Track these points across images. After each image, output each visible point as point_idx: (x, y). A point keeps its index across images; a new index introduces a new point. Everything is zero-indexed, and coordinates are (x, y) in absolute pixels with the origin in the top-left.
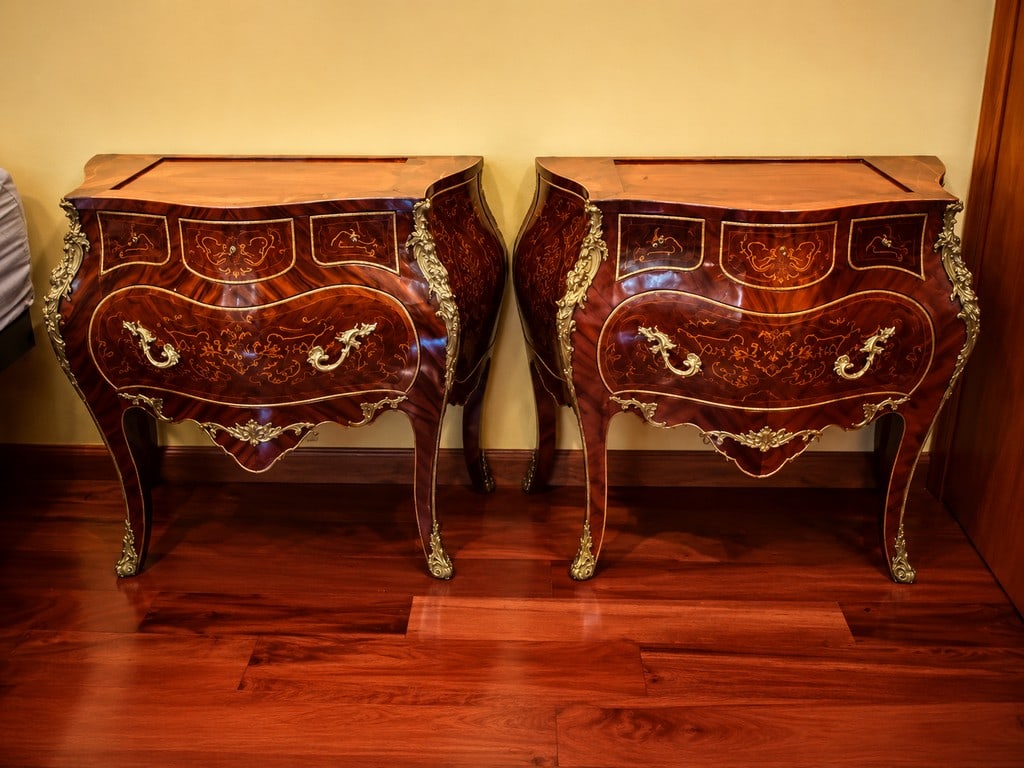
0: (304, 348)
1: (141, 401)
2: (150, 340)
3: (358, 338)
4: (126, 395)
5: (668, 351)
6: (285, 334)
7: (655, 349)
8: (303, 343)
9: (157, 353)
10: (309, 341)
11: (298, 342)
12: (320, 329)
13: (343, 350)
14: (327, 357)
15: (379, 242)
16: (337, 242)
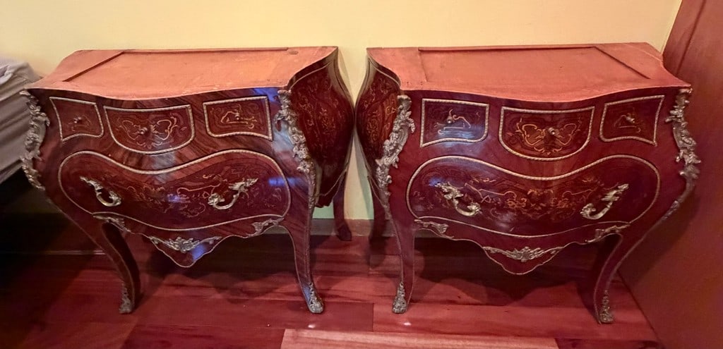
0: (206, 195)
1: (110, 220)
2: (99, 188)
3: (245, 187)
4: (100, 218)
5: (457, 198)
6: (189, 187)
7: (450, 196)
8: (205, 192)
9: (106, 197)
10: (209, 190)
11: (201, 192)
12: (215, 183)
13: (234, 196)
14: (223, 200)
15: (257, 118)
16: (226, 119)
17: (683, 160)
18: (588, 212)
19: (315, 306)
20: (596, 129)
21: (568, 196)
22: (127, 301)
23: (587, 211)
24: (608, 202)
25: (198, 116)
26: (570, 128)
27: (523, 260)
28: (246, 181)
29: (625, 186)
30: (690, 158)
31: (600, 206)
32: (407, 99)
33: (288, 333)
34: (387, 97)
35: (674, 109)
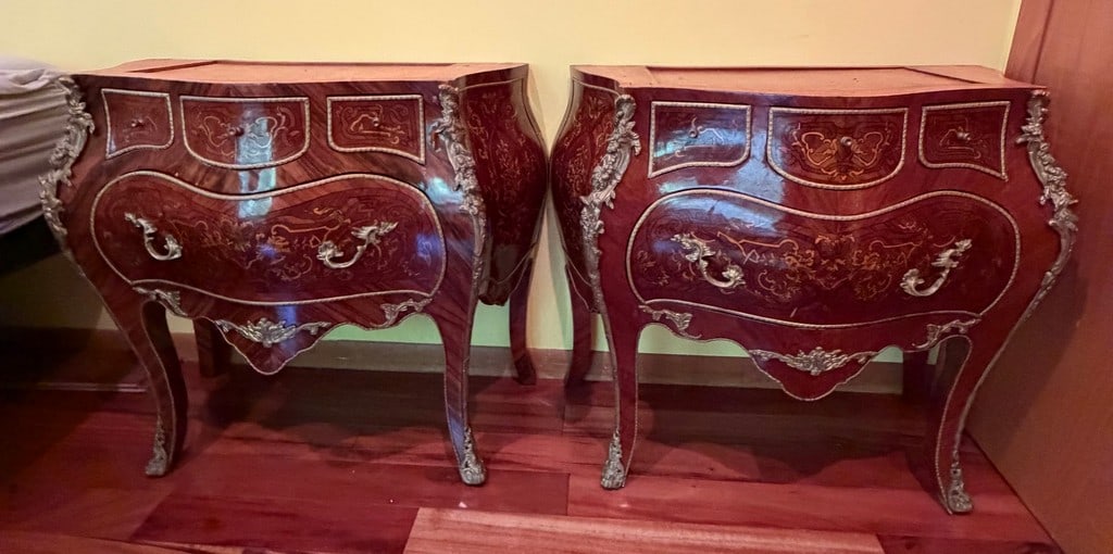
0: (315, 242)
1: (158, 295)
2: (151, 231)
3: (377, 236)
4: (141, 290)
5: (705, 258)
6: (292, 226)
7: (693, 257)
8: (314, 237)
9: (160, 246)
10: (320, 234)
11: (308, 235)
12: (331, 223)
13: (359, 248)
14: (340, 255)
15: (404, 128)
16: (357, 126)
17: (1050, 201)
18: (912, 282)
19: (471, 472)
20: (912, 146)
21: (877, 248)
22: (159, 453)
23: (910, 283)
24: (943, 269)
25: (318, 116)
26: (874, 138)
27: (815, 371)
28: (379, 225)
29: (966, 244)
30: (1061, 199)
31: (930, 274)
32: (628, 101)
33: (424, 514)
34: (599, 122)
35: (1026, 123)
